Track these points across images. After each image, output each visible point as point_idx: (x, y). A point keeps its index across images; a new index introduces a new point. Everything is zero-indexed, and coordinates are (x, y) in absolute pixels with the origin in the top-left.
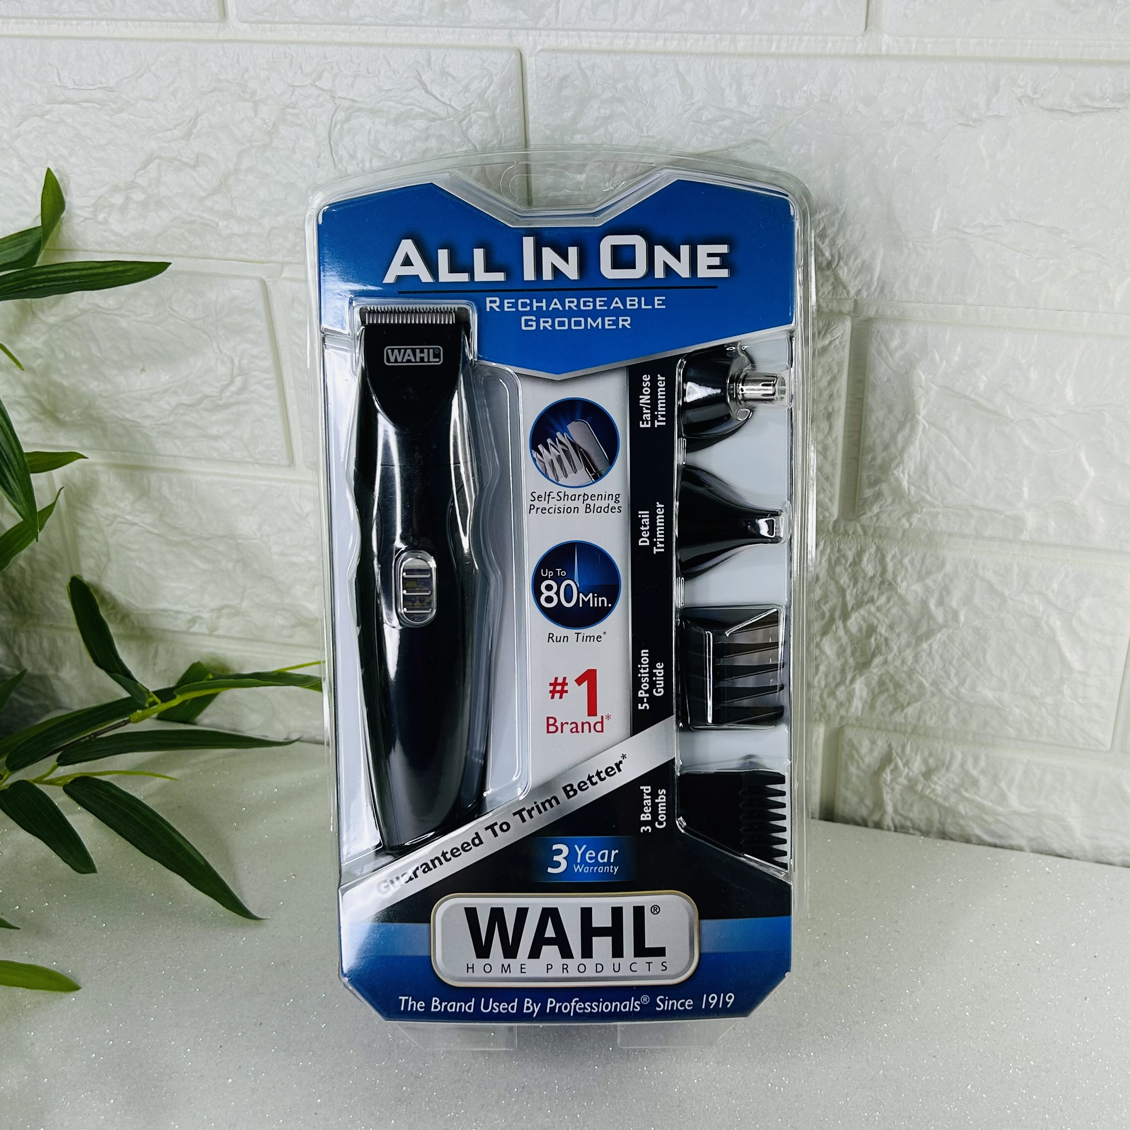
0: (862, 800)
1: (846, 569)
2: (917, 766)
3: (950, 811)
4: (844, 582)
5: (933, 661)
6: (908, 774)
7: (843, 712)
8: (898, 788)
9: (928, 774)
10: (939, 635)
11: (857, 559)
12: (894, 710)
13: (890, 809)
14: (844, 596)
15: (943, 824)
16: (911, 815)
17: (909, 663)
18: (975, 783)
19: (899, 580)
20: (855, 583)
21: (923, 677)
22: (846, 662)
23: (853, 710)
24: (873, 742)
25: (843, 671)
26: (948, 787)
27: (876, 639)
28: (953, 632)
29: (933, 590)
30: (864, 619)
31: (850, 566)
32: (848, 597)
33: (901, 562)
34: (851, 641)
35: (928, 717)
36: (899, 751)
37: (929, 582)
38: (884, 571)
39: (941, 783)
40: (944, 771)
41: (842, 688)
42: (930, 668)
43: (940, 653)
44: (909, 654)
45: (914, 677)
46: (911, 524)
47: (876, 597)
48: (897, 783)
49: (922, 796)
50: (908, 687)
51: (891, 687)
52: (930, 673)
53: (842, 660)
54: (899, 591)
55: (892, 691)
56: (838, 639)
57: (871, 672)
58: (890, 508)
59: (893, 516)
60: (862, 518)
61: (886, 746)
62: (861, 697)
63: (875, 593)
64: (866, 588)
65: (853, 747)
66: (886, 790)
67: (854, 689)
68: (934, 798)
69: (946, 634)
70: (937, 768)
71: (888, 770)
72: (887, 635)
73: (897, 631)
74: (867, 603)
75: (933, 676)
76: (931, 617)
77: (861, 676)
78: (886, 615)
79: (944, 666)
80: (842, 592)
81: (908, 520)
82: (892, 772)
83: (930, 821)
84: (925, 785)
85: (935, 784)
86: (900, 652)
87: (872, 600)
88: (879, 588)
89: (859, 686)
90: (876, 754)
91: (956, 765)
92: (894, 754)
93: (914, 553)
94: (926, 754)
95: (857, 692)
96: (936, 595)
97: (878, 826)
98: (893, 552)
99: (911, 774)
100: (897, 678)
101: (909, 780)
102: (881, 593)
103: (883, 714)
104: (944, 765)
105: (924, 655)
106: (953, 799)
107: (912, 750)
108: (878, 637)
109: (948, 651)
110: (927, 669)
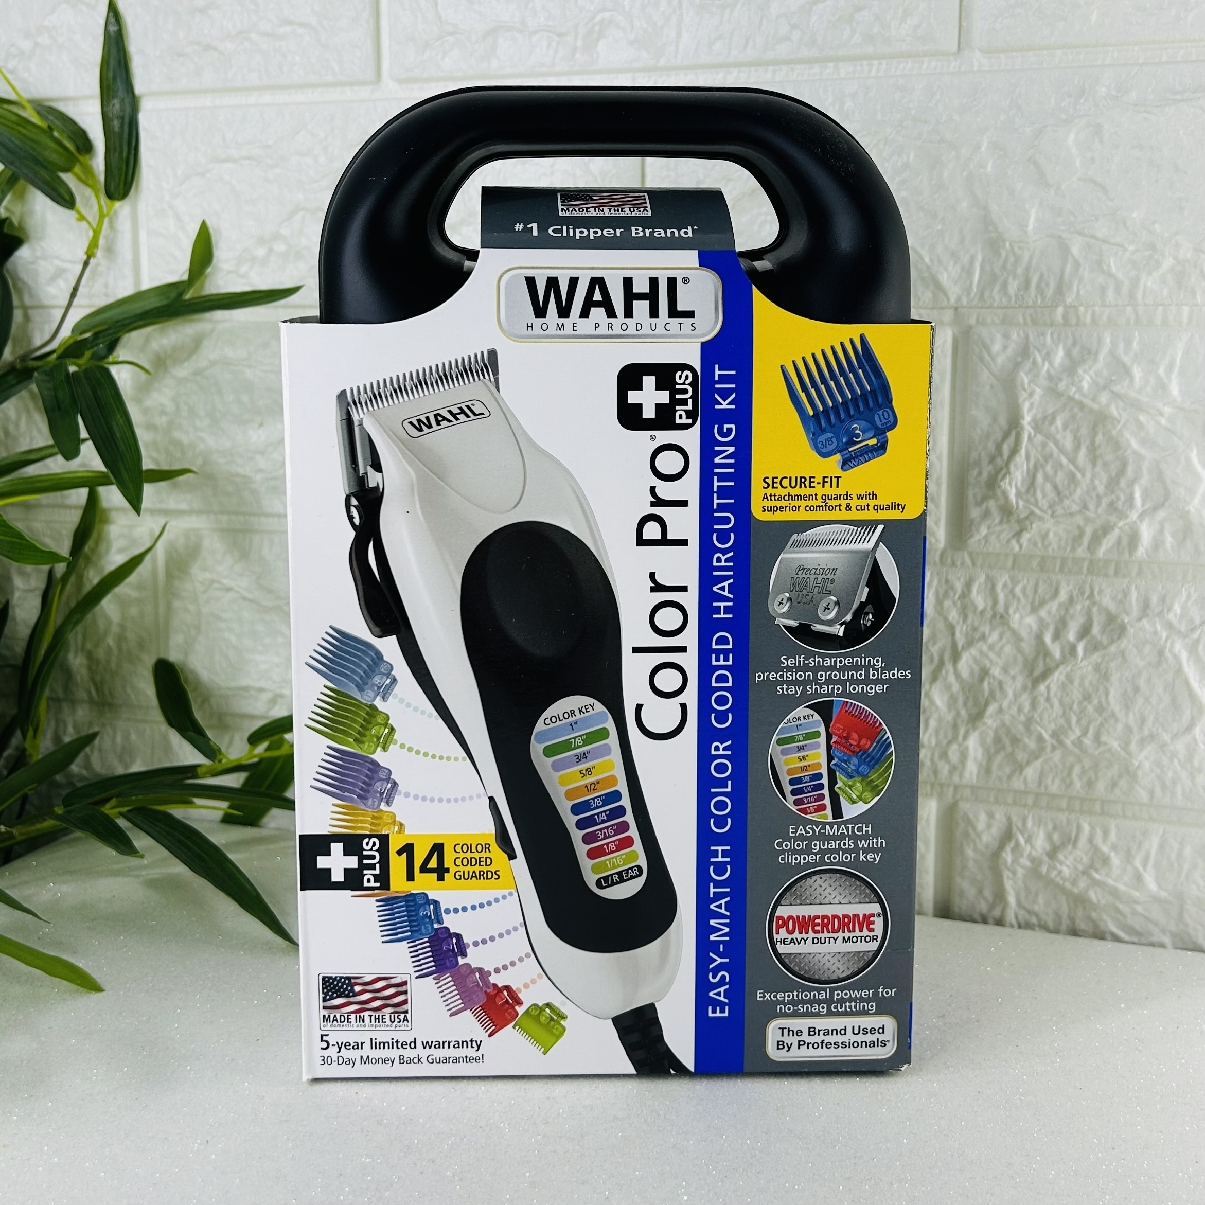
0: (980, 892)
1: (955, 604)
2: (1041, 843)
3: (1080, 901)
4: (953, 618)
5: (1052, 707)
6: (1030, 854)
7: (956, 779)
8: (1020, 871)
9: (1052, 854)
10: (1056, 675)
11: (965, 591)
12: (1013, 773)
13: (1012, 900)
14: (953, 634)
15: (1072, 920)
16: (1036, 908)
17: (1026, 711)
18: (1106, 861)
19: (1011, 611)
20: (965, 617)
21: (1043, 727)
22: (958, 714)
23: (967, 775)
24: (991, 816)
25: (955, 727)
26: (1076, 868)
27: (989, 683)
28: (1071, 670)
29: (1048, 624)
30: (976, 661)
31: (959, 598)
32: (958, 635)
33: (1012, 591)
34: (963, 689)
35: (1049, 781)
36: (1020, 824)
37: (1043, 613)
38: (995, 602)
39: (1068, 863)
40: (1070, 847)
41: (954, 747)
42: (1049, 716)
43: (1059, 695)
44: (1025, 699)
45: (1032, 728)
46: (1021, 547)
47: (987, 632)
48: (1019, 864)
49: (1049, 882)
50: (1026, 740)
51: (1007, 742)
52: (1049, 722)
53: (953, 713)
54: (1012, 625)
55: (1009, 749)
56: (948, 687)
57: (985, 724)
58: (998, 528)
59: (1001, 537)
60: (969, 541)
61: (1004, 820)
62: (975, 759)
63: (986, 629)
64: (976, 624)
65: (969, 823)
66: (1006, 874)
67: (967, 748)
68: (1061, 882)
69: (1064, 673)
70: (1063, 845)
71: (1008, 849)
72: (1001, 677)
73: (1012, 673)
74: (977, 642)
75: (1053, 726)
76: (1047, 654)
77: (975, 729)
78: (999, 655)
79: (1064, 713)
80: (951, 628)
81: (1018, 542)
82: (1013, 850)
83: (1058, 915)
84: (1050, 866)
85: (1061, 863)
86: (1015, 699)
87: (983, 637)
88: (991, 622)
89: (972, 743)
90: (994, 831)
91: (1083, 840)
92: (1014, 829)
93: (1026, 581)
94: (1050, 827)
95: (971, 752)
96: (1052, 628)
97: (1000, 922)
98: (1003, 580)
99: (1034, 853)
100: (1013, 731)
101: (1033, 860)
102: (993, 629)
103: (1000, 779)
104: (1070, 840)
105: (1042, 700)
106: (1083, 883)
107: (1034, 824)
108: (992, 680)
109: (1067, 694)
110: (1046, 716)
